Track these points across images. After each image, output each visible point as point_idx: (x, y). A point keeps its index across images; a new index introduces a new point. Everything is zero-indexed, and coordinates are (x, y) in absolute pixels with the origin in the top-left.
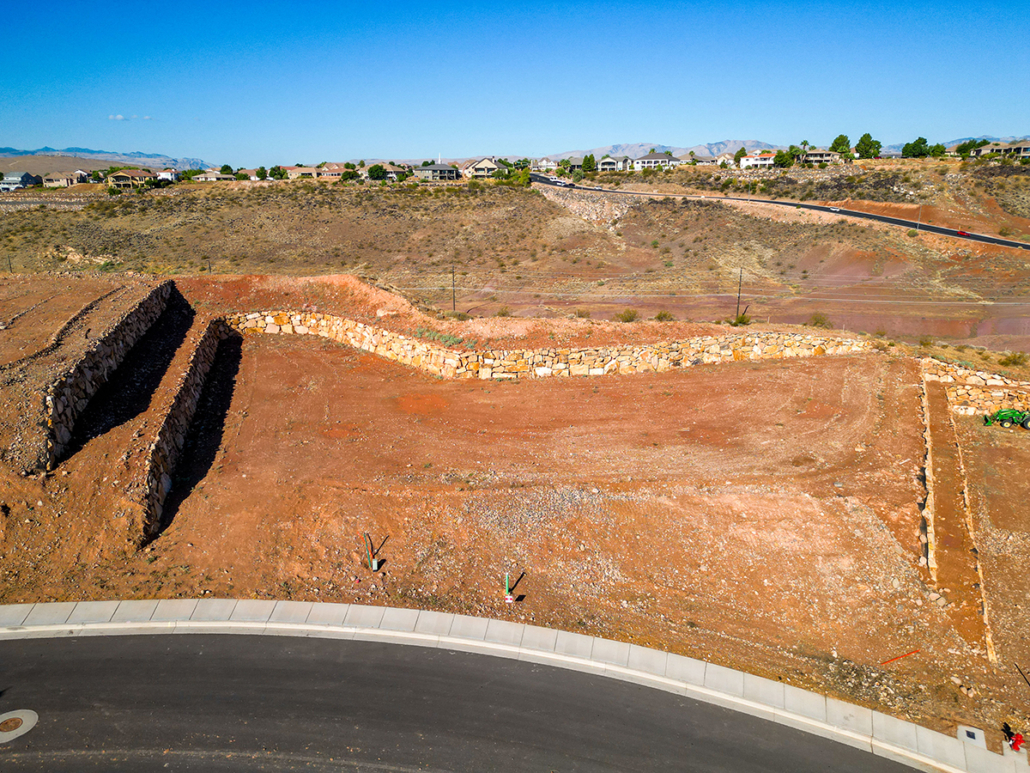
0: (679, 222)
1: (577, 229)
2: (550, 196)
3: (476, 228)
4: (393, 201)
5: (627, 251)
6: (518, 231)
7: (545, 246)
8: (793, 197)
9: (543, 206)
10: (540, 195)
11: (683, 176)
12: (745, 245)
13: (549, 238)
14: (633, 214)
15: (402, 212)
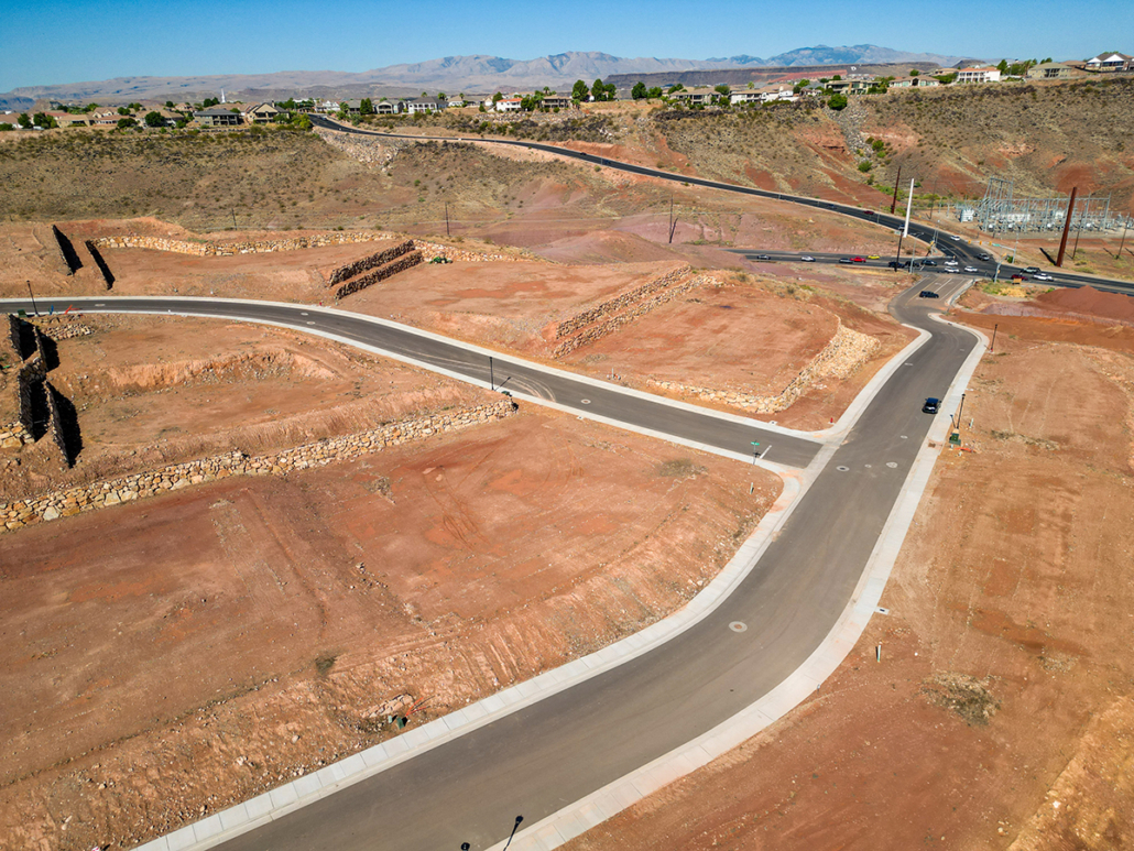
0: (440, 162)
1: (353, 171)
2: (330, 140)
3: (260, 173)
4: (175, 149)
5: (392, 189)
6: (299, 174)
7: (322, 188)
8: (533, 138)
9: (323, 149)
10: (320, 139)
11: (449, 119)
12: (485, 182)
13: (326, 181)
14: (403, 156)
15: (186, 160)
